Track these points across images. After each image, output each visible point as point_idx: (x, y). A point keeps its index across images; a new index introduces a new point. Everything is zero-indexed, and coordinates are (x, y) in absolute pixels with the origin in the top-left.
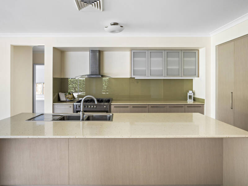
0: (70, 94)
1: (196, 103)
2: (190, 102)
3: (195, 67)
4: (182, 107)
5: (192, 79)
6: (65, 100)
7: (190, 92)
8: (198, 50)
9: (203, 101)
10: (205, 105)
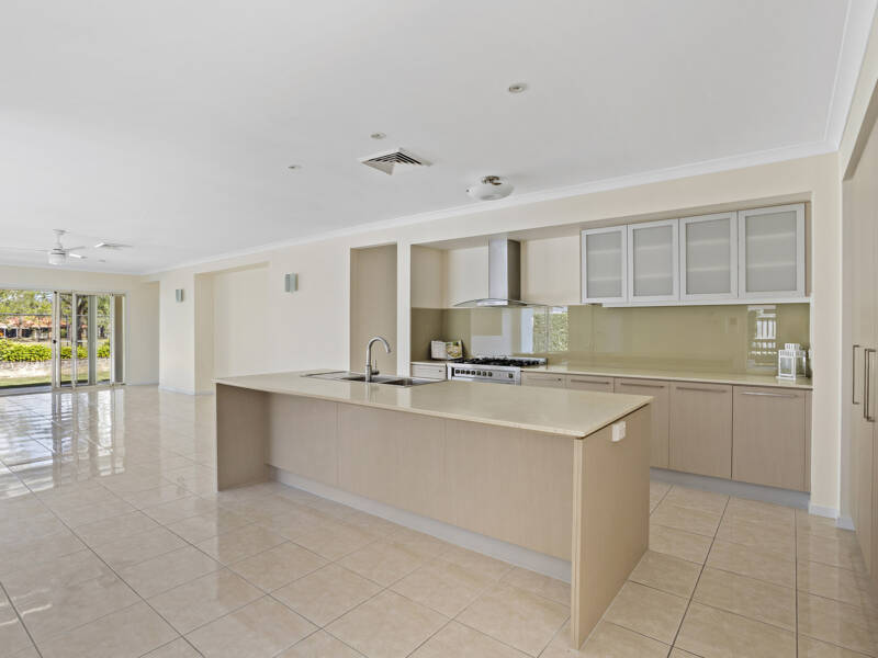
0: (457, 345)
4: (724, 391)
6: (442, 356)
7: (790, 347)
8: (807, 202)
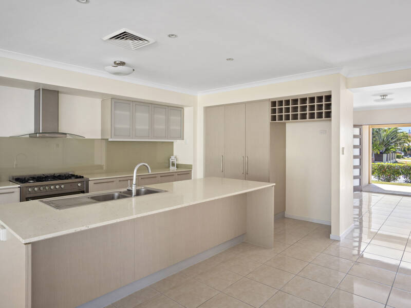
1: (180, 170)
2: (173, 169)
3: (180, 128)
5: (173, 142)
7: (173, 158)
8: (183, 108)
9: (190, 167)
10: (192, 172)
